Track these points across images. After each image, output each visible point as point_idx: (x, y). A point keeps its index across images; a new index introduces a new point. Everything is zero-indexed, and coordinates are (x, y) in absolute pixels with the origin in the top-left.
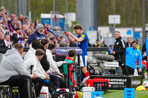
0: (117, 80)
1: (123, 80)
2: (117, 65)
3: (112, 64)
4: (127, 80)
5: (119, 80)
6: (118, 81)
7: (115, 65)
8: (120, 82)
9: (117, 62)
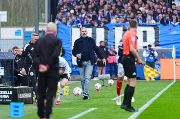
2: (1, 72)
5: (2, 93)
8: (4, 95)
9: (2, 68)
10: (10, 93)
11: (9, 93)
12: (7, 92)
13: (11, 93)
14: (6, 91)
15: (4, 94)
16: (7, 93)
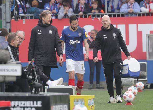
0: (21, 103)
1: (33, 104)
2: (16, 70)
3: (4, 70)
4: (42, 104)
5: (24, 104)
6: (22, 105)
7: (12, 70)
8: (27, 107)
9: (17, 64)
10: (37, 104)
11: (35, 105)
12: (32, 102)
13: (39, 104)
14: (30, 100)
15: (28, 105)
16: (32, 105)
